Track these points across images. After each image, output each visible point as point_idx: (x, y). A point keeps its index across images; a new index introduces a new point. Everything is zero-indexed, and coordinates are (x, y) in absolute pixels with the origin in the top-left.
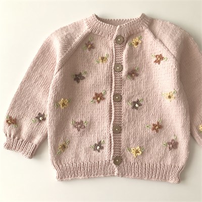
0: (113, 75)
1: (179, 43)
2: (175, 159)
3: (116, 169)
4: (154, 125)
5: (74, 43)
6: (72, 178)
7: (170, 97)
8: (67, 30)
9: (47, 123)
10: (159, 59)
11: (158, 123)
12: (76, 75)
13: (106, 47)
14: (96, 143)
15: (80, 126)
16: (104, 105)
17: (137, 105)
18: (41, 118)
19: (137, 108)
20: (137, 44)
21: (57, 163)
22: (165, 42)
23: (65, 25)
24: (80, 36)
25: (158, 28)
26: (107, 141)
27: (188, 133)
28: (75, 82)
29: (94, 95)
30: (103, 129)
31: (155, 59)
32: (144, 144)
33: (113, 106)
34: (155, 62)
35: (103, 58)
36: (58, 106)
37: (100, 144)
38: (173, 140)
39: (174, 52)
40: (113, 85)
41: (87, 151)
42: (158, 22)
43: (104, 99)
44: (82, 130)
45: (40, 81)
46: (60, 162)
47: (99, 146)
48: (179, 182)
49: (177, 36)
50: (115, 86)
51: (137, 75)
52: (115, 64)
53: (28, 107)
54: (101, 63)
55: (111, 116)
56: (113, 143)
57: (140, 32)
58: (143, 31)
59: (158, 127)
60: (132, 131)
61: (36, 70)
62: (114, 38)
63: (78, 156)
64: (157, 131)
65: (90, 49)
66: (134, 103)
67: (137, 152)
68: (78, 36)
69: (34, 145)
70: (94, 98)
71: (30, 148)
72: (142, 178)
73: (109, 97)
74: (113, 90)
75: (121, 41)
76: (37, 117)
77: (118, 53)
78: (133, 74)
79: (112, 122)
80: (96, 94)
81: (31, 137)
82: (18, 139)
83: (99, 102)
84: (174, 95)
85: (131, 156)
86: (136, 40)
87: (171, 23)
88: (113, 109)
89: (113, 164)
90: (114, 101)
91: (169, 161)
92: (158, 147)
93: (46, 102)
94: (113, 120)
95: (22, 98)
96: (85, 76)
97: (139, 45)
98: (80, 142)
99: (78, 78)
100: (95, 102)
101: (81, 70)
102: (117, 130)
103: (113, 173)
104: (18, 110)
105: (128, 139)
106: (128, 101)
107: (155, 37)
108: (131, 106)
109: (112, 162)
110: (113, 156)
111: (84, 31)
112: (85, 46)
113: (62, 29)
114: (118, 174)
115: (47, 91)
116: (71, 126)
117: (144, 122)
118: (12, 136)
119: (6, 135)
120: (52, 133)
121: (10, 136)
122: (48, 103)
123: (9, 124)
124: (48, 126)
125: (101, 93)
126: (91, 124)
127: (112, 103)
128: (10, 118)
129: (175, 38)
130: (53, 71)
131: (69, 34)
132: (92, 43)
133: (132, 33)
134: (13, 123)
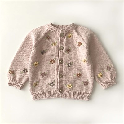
0: (59, 51)
1: (89, 37)
2: (87, 90)
3: (60, 95)
4: (77, 74)
5: (41, 36)
6: (40, 98)
7: (84, 61)
8: (38, 30)
9: (28, 73)
10: (80, 44)
11: (79, 73)
12: (42, 51)
13: (56, 38)
14: (51, 82)
15: (44, 74)
16: (55, 65)
17: (70, 65)
18: (25, 71)
19: (70, 66)
20: (70, 37)
21: (33, 91)
22: (83, 36)
23: (37, 28)
24: (44, 33)
25: (80, 29)
26: (56, 82)
27: (93, 78)
28: (42, 54)
29: (50, 60)
30: (55, 76)
31: (78, 44)
32: (73, 83)
33: (59, 65)
34: (78, 45)
35: (54, 43)
36: (33, 65)
37: (53, 83)
38: (86, 81)
39: (86, 41)
40: (59, 56)
41: (47, 86)
42: (80, 27)
43: (55, 62)
44: (44, 76)
45: (25, 54)
46: (34, 91)
47: (52, 84)
48: (89, 100)
49: (88, 34)
50: (60, 56)
51: (70, 51)
52: (60, 46)
53: (19, 66)
54: (53, 45)
55: (58, 70)
56: (59, 82)
57: (71, 31)
58: (73, 31)
59: (79, 75)
60: (68, 77)
61: (23, 48)
62: (60, 34)
63: (43, 88)
64: (79, 77)
65: (48, 39)
66: (69, 64)
67: (70, 86)
68: (43, 33)
69: (22, 83)
70: (50, 62)
71: (20, 85)
72: (72, 98)
73: (57, 61)
74: (59, 58)
75: (62, 36)
76: (23, 71)
77: (61, 41)
78: (68, 51)
79: (58, 73)
80: (51, 60)
81: (21, 80)
82: (14, 81)
83: (52, 63)
84: (86, 61)
85: (67, 88)
86: (70, 35)
87: (86, 27)
88: (59, 67)
89: (59, 92)
90: (60, 63)
91: (84, 90)
92: (79, 84)
93: (28, 63)
94: (59, 72)
95: (16, 62)
96: (46, 51)
97: (71, 37)
98: (43, 82)
99: (43, 52)
100: (51, 64)
101: (44, 48)
102: (61, 76)
103: (59, 96)
104: (15, 67)
105: (66, 81)
106: (66, 63)
107: (78, 34)
108: (67, 65)
109: (58, 91)
110: (59, 89)
111: (46, 31)
112: (46, 37)
113: (35, 29)
114: (61, 97)
115: (28, 58)
116: (39, 75)
117: (73, 73)
118: (12, 79)
119: (9, 79)
120: (31, 78)
121: (11, 79)
122: (29, 64)
123: (10, 74)
124: (29, 74)
125: (54, 59)
126: (49, 74)
127: (59, 64)
128: (11, 71)
129: (87, 35)
130: (31, 49)
131: (39, 32)
132: (49, 36)
133: (68, 32)
134: (12, 73)
